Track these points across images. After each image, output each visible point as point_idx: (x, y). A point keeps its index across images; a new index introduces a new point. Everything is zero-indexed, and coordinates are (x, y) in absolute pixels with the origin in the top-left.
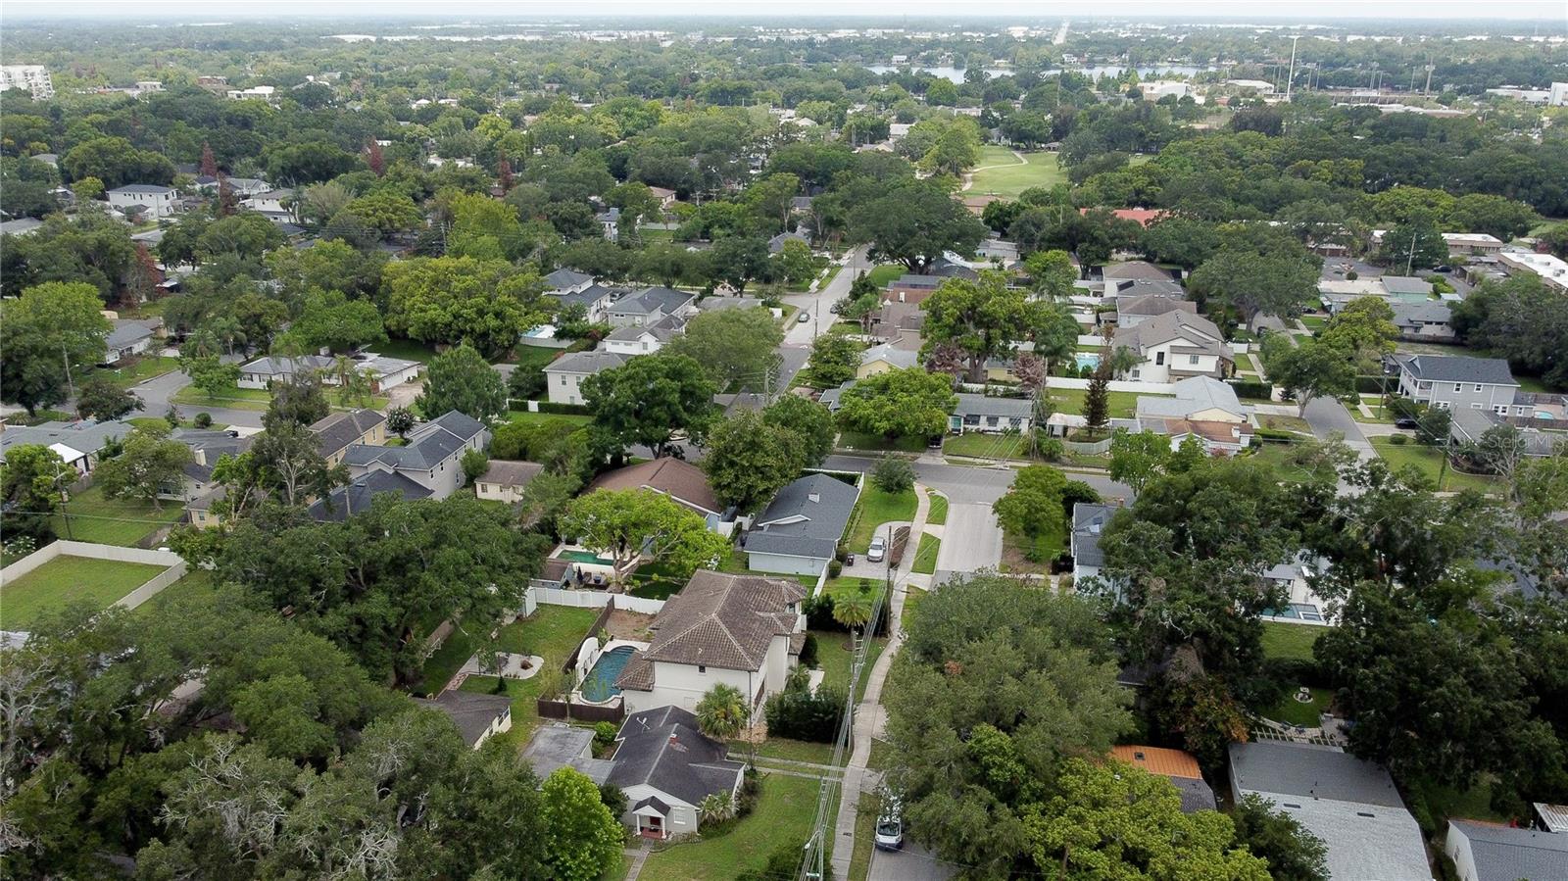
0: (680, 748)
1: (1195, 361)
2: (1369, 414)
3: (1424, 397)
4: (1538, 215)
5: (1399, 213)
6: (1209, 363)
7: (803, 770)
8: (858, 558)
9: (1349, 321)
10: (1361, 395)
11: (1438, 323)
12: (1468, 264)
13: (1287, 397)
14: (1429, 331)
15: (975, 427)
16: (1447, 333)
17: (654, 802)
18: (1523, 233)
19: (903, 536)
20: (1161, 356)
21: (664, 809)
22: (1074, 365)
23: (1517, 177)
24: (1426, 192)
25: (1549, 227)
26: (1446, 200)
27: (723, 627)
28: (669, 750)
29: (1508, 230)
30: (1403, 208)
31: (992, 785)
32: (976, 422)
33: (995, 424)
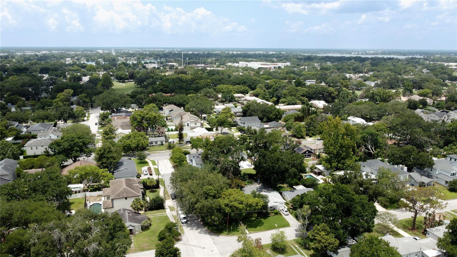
0: (130, 214)
1: (196, 124)
2: (234, 131)
3: (244, 126)
4: (250, 89)
5: (222, 91)
6: (199, 124)
7: (157, 215)
8: (142, 175)
9: (224, 113)
10: (232, 128)
11: (240, 112)
12: (239, 100)
13: (217, 130)
14: (238, 114)
15: (152, 145)
16: (242, 114)
17: (131, 225)
18: (247, 93)
19: (149, 169)
20: (188, 124)
21: (134, 227)
22: (169, 129)
23: (242, 82)
24: (226, 86)
25: (252, 92)
26: (231, 87)
27: (128, 188)
28: (128, 216)
29: (245, 92)
30: (222, 90)
31: (211, 196)
32: (152, 144)
33: (157, 143)
